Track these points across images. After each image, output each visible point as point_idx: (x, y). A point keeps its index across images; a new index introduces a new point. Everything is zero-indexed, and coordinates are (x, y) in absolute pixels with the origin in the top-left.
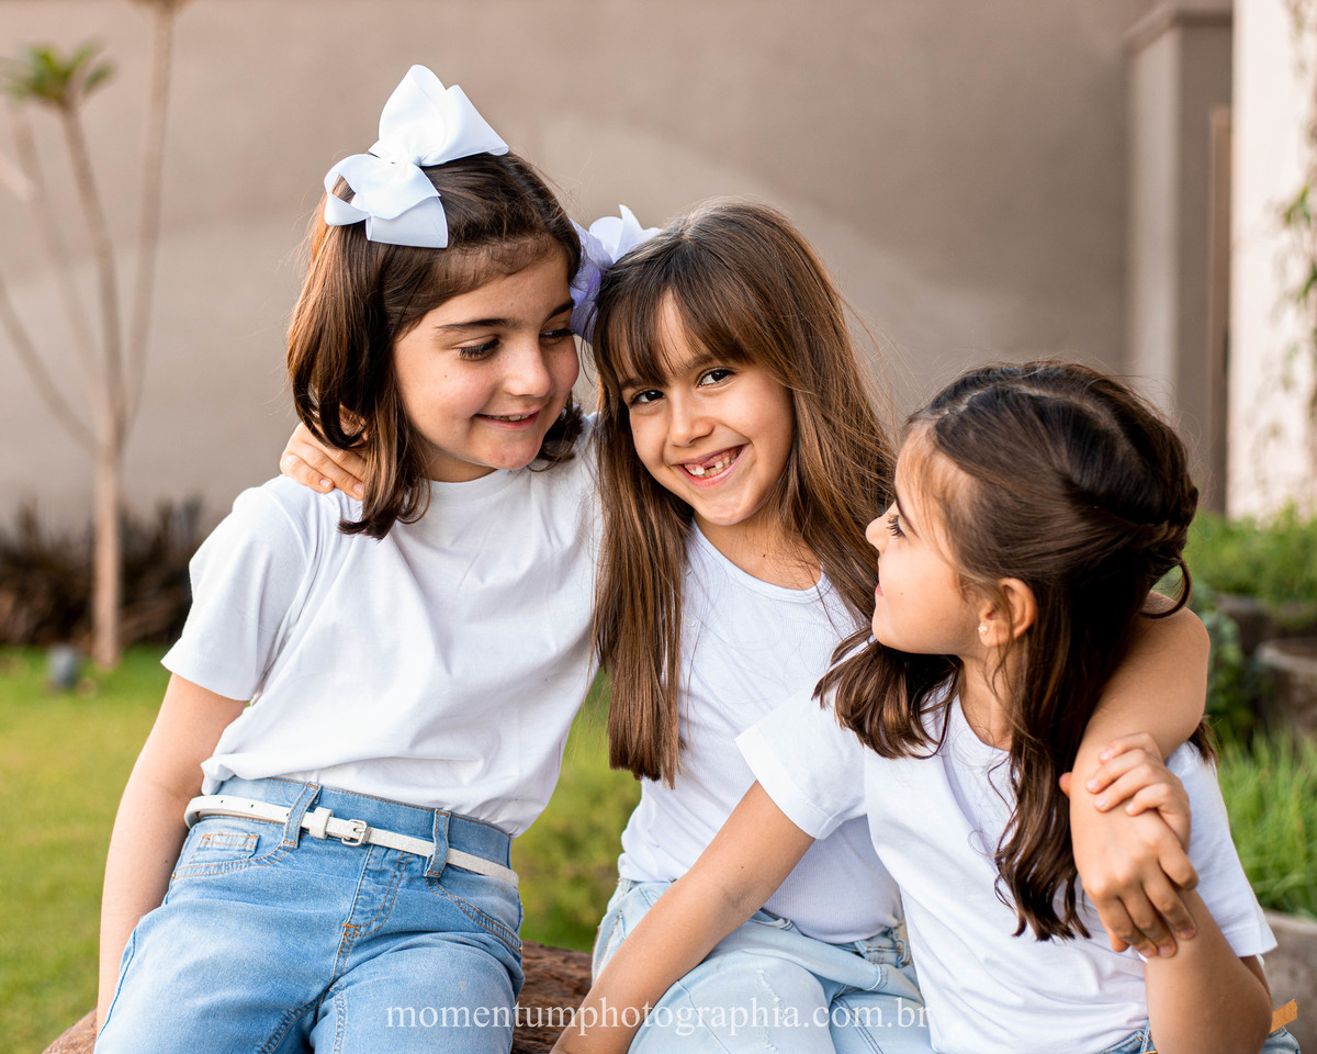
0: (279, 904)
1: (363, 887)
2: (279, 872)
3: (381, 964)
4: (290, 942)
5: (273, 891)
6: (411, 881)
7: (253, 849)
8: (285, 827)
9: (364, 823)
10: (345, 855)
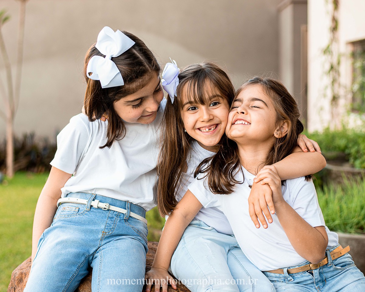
0: (84, 226)
1: (107, 222)
2: (84, 217)
3: (112, 244)
4: (87, 236)
5: (83, 223)
6: (120, 221)
7: (77, 211)
8: (86, 205)
9: (108, 204)
10: (103, 213)
